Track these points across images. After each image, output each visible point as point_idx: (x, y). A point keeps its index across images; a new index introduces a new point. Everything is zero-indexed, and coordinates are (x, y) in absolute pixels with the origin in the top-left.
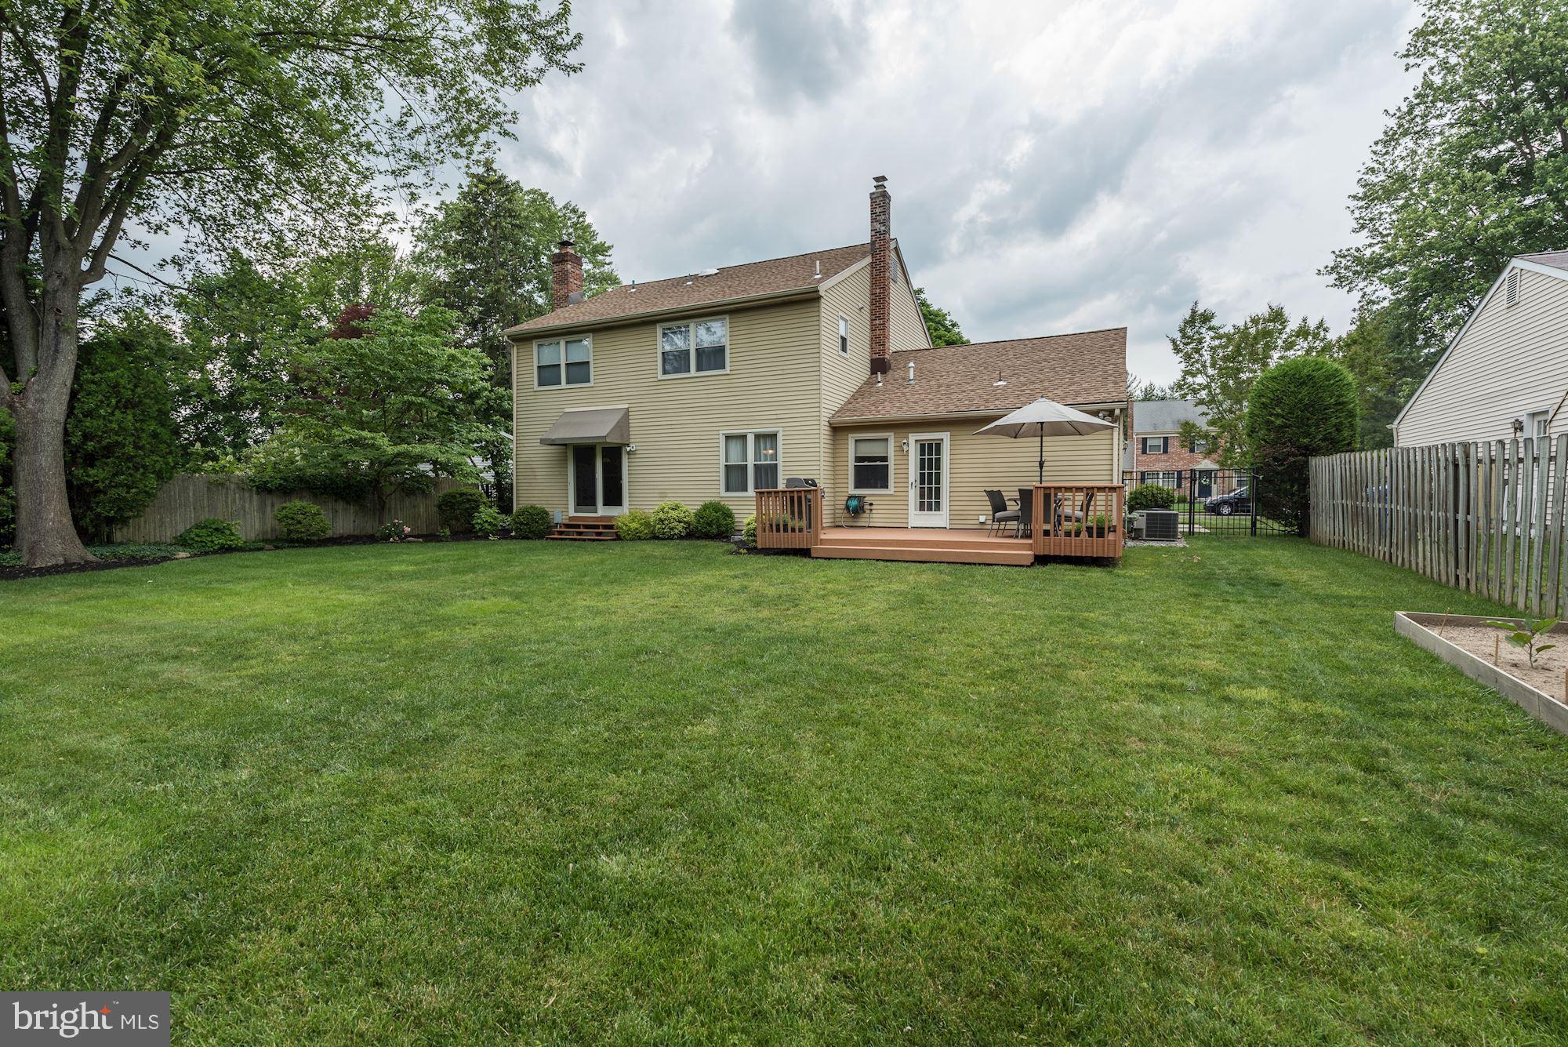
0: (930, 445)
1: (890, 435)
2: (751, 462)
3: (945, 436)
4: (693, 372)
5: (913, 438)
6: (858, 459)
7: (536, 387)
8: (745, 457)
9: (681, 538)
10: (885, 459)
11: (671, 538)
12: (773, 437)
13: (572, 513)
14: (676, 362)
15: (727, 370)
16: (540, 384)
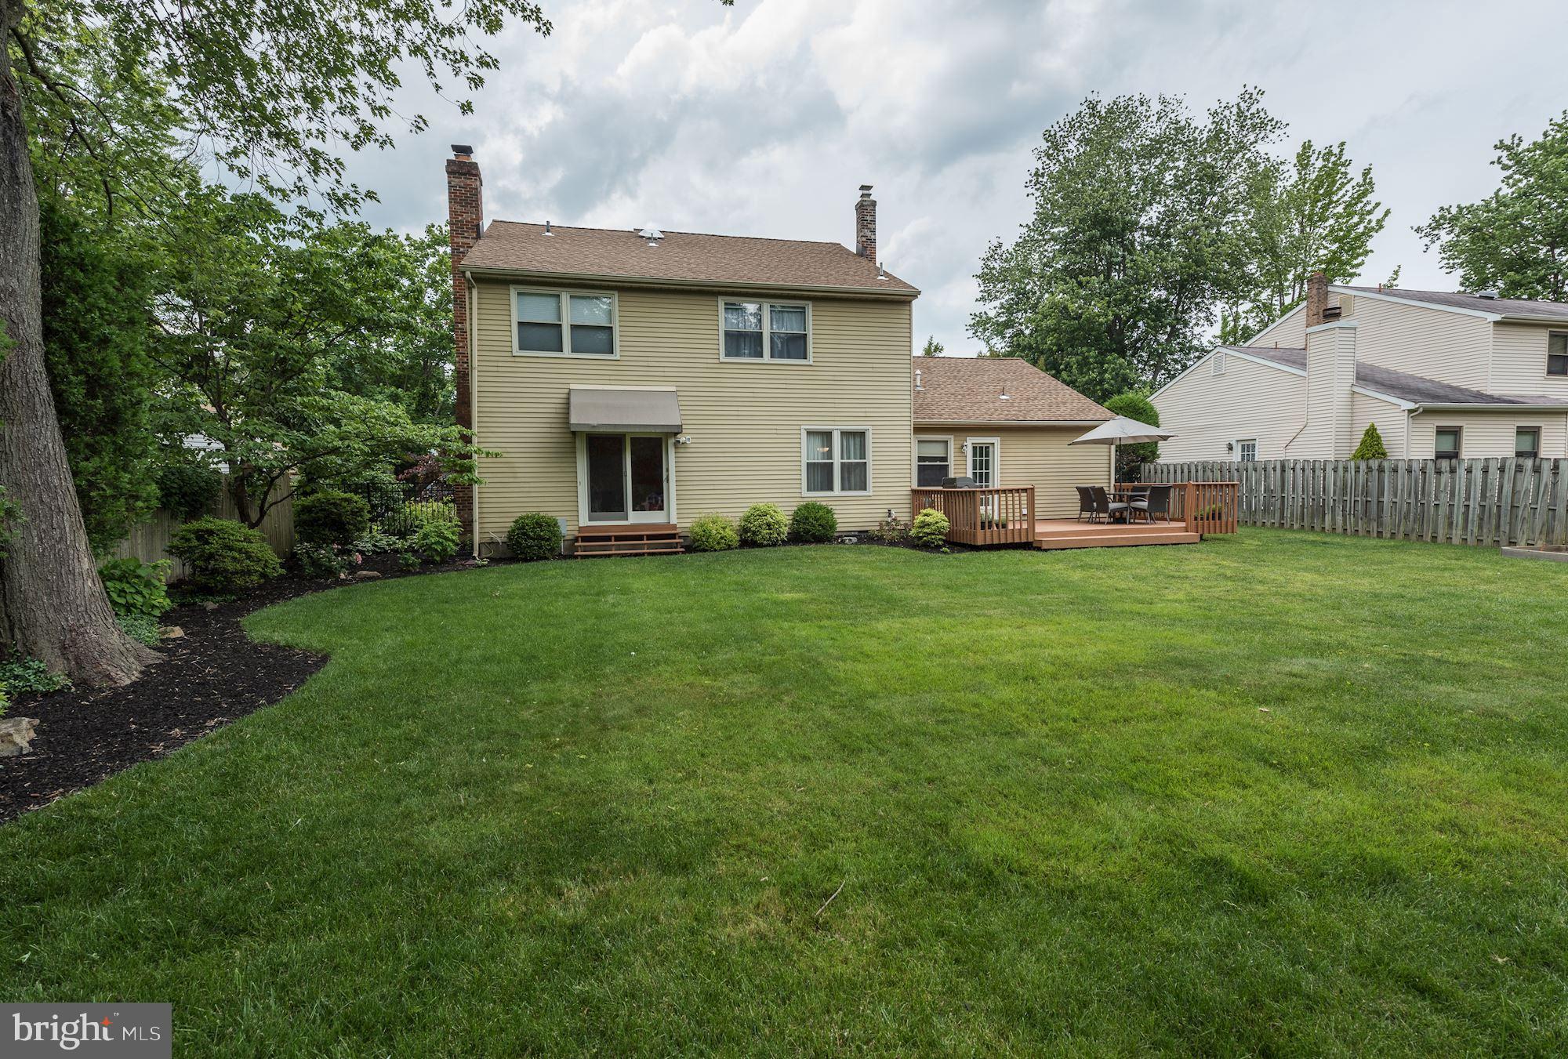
0: (981, 448)
1: (950, 438)
2: (837, 461)
3: (996, 440)
4: (766, 357)
5: (971, 441)
6: (921, 459)
7: (516, 351)
8: (829, 455)
9: (784, 543)
10: (945, 459)
11: (774, 544)
12: (862, 435)
13: (584, 520)
14: (742, 343)
15: (810, 361)
16: (521, 348)
